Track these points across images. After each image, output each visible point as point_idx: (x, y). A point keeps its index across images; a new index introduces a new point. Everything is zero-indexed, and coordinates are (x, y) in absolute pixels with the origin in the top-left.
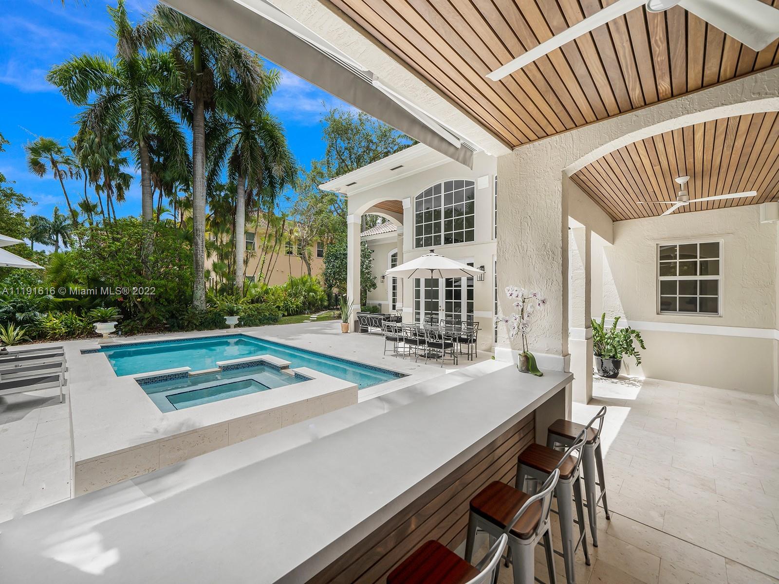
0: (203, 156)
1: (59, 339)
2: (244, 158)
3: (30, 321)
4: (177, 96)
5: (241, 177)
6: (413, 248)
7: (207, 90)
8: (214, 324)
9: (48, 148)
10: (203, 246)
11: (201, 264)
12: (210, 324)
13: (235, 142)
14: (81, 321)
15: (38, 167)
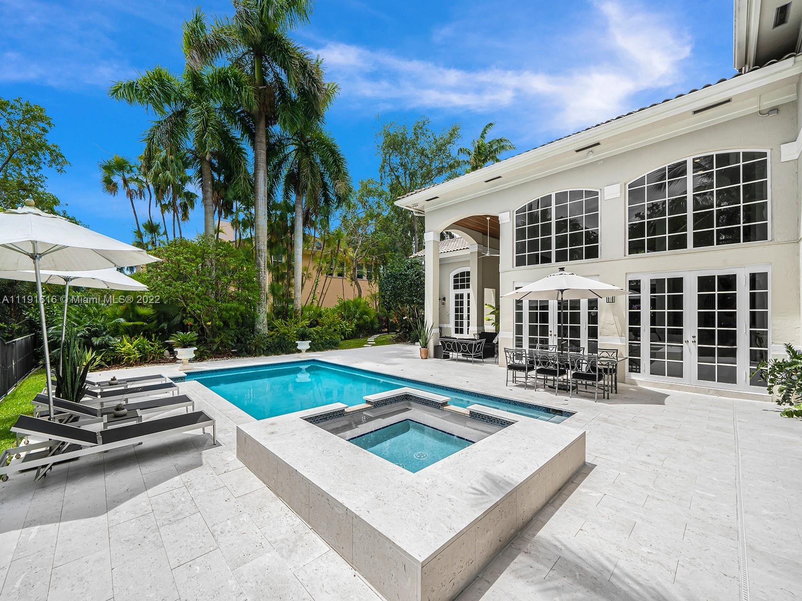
0: (265, 173)
1: (134, 365)
2: (304, 174)
3: (105, 346)
4: (239, 111)
5: (299, 195)
6: (513, 267)
7: (270, 104)
8: (280, 349)
9: (121, 166)
10: (265, 267)
11: (263, 285)
12: (276, 348)
13: (291, 159)
14: (152, 346)
15: (110, 186)
